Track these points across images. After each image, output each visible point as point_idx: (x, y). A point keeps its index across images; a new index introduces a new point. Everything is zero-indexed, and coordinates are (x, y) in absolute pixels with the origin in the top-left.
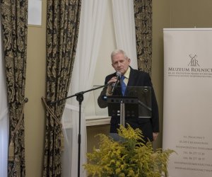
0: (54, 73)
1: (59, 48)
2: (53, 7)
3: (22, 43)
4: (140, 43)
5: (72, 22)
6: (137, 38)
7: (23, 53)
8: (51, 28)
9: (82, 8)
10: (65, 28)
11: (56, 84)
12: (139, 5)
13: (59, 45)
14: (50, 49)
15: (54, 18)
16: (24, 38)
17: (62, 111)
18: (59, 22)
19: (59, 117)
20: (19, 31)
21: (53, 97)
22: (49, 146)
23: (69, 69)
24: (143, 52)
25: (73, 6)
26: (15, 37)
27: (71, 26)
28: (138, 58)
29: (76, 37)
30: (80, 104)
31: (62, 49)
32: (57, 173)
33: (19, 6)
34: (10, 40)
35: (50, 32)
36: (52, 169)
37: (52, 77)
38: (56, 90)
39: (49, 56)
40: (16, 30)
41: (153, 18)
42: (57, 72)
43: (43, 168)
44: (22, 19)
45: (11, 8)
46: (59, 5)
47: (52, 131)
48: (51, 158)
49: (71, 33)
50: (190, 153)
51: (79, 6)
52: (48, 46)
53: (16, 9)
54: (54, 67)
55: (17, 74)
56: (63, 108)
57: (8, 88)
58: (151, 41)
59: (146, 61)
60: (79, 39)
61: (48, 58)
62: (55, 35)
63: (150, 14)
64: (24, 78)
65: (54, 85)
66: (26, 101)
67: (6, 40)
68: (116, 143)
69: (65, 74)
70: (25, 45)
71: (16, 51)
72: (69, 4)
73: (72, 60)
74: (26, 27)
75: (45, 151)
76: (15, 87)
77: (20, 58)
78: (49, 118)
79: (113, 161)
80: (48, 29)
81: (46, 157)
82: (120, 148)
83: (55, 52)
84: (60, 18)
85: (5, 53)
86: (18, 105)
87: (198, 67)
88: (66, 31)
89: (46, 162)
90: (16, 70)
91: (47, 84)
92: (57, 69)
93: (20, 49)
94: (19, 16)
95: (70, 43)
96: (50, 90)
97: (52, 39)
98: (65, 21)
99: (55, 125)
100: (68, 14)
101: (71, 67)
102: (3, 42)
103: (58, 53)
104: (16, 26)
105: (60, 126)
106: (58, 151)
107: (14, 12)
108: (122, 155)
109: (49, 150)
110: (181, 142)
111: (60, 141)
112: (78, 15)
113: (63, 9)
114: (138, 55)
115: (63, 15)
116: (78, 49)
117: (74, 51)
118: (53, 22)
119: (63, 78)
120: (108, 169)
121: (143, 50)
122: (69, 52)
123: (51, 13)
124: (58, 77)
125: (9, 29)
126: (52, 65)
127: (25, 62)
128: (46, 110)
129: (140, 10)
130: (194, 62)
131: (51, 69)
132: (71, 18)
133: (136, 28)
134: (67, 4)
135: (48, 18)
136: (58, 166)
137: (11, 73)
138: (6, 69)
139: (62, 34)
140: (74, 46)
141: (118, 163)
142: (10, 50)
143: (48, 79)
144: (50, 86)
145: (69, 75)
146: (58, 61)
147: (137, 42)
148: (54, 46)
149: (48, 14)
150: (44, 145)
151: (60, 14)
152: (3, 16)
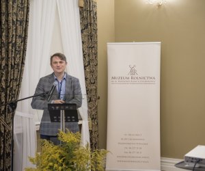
0: (4, 84)
4: (86, 56)
5: (20, 36)
6: (84, 52)
9: (29, 24)
10: (14, 42)
11: (6, 93)
12: (85, 22)
13: (8, 58)
15: (1, 32)
18: (7, 37)
19: (10, 123)
24: (89, 64)
25: (21, 22)
27: (19, 41)
28: (85, 69)
29: (24, 50)
31: (11, 62)
37: (2, 87)
38: (6, 99)
41: (98, 34)
42: (6, 83)
46: (7, 21)
47: (3, 136)
48: (2, 161)
49: (19, 47)
50: (130, 148)
51: (27, 21)
54: (4, 78)
56: (13, 115)
58: (96, 54)
59: (92, 72)
60: (27, 52)
62: (3, 49)
63: (96, 30)
65: (3, 95)
69: (15, 84)
72: (17, 20)
73: (21, 72)
83: (4, 64)
84: (8, 32)
87: (136, 76)
88: (14, 45)
92: (6, 81)
95: (18, 56)
97: (1, 52)
98: (13, 36)
99: (5, 131)
100: (16, 29)
101: (21, 78)
103: (7, 65)
108: (61, 158)
110: (122, 139)
112: (26, 30)
113: (11, 24)
114: (85, 67)
115: (11, 30)
116: (26, 62)
117: (23, 63)
119: (12, 88)
121: (89, 62)
122: (18, 65)
124: (7, 87)
126: (2, 77)
129: (86, 26)
130: (133, 71)
131: (1, 80)
132: (19, 33)
133: (83, 42)
134: (15, 20)
139: (10, 48)
140: (23, 59)
141: (56, 166)
145: (19, 85)
146: (7, 73)
147: (84, 55)
148: (2, 59)
151: (8, 29)
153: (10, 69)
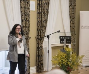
0: (40, 28)
1: (41, 19)
2: (39, 4)
3: (28, 17)
5: (46, 9)
6: (70, 15)
7: (29, 21)
8: (39, 12)
10: (44, 11)
12: (71, 3)
13: (42, 18)
14: (38, 19)
15: (40, 8)
16: (29, 15)
17: (43, 42)
18: (42, 9)
19: (42, 44)
20: (27, 13)
22: (38, 53)
23: (45, 27)
24: (72, 20)
25: (47, 3)
26: (26, 15)
27: (46, 11)
28: (70, 22)
29: (48, 15)
30: (48, 39)
31: (43, 19)
33: (27, 4)
34: (24, 16)
35: (38, 13)
36: (39, 62)
37: (39, 29)
38: (41, 34)
39: (38, 22)
41: (76, 7)
43: (36, 61)
44: (28, 8)
45: (24, 4)
46: (42, 3)
47: (39, 49)
48: (39, 58)
49: (46, 14)
51: (49, 3)
52: (38, 18)
53: (26, 4)
54: (40, 26)
55: (26, 28)
58: (75, 16)
59: (73, 24)
61: (37, 22)
62: (40, 14)
63: (75, 6)
64: (29, 30)
65: (40, 32)
66: (30, 38)
67: (22, 16)
68: (63, 53)
69: (44, 28)
70: (29, 18)
71: (26, 20)
73: (46, 23)
74: (29, 11)
75: (37, 55)
76: (26, 33)
77: (27, 22)
78: (38, 44)
79: (62, 59)
80: (37, 12)
81: (37, 58)
82: (65, 55)
83: (40, 20)
84: (42, 8)
85: (22, 21)
86: (27, 39)
88: (44, 13)
89: (37, 59)
90: (26, 27)
91: (37, 32)
92: (41, 27)
93: (28, 20)
94: (27, 7)
95: (45, 17)
96: (39, 34)
97: (39, 15)
98: (44, 9)
99: (40, 46)
100: (45, 6)
101: (46, 26)
102: (21, 17)
103: (41, 21)
104: (26, 11)
105: (42, 47)
106: (42, 55)
107: (25, 6)
109: (38, 55)
111: (42, 52)
112: (48, 7)
114: (70, 21)
117: (47, 20)
118: (39, 9)
119: (43, 30)
120: (60, 62)
121: (72, 19)
122: (45, 20)
123: (39, 6)
124: (41, 29)
125: (23, 12)
126: (39, 25)
127: (29, 24)
128: (37, 41)
129: (71, 5)
131: (39, 27)
132: (46, 8)
133: (70, 11)
134: (44, 3)
135: (37, 8)
136: (42, 60)
137: (24, 28)
139: (43, 14)
140: (47, 18)
141: (64, 60)
142: (24, 20)
143: (38, 30)
144: (39, 33)
145: (45, 29)
146: (41, 24)
147: (70, 17)
148: (40, 18)
149: (37, 6)
151: (42, 6)
152: (21, 7)
153: (42, 22)
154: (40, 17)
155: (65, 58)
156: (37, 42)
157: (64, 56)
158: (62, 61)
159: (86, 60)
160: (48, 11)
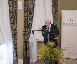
0: (26, 25)
1: (28, 17)
2: (26, 4)
3: (16, 15)
4: (54, 15)
5: (32, 8)
6: (53, 14)
7: (16, 19)
8: (25, 11)
9: (35, 4)
10: (30, 10)
11: (27, 28)
13: (28, 16)
14: (25, 17)
15: (26, 7)
16: (16, 14)
17: (29, 37)
18: (28, 8)
19: (28, 39)
20: (15, 11)
21: (26, 32)
22: (25, 47)
23: (31, 24)
24: (55, 18)
25: (32, 3)
26: (14, 13)
27: (32, 10)
28: (53, 20)
29: (33, 13)
32: (28, 55)
33: (15, 3)
34: (12, 14)
35: (25, 12)
36: (26, 55)
37: (26, 26)
40: (14, 11)
42: (27, 25)
43: (24, 54)
44: (16, 8)
45: (12, 4)
46: (28, 3)
47: (26, 43)
48: (26, 51)
50: (70, 49)
51: (34, 3)
52: (24, 16)
53: (14, 4)
54: (27, 23)
55: (14, 25)
56: (29, 36)
57: (12, 30)
58: (57, 14)
59: (56, 21)
60: (34, 14)
61: (24, 20)
62: (27, 13)
63: (57, 6)
64: (17, 27)
65: (26, 29)
66: (18, 34)
67: (11, 14)
68: (47, 47)
70: (17, 16)
71: (14, 18)
72: (31, 3)
73: (32, 21)
74: (17, 10)
76: (14, 29)
77: (15, 20)
78: (25, 39)
79: (46, 52)
81: (24, 51)
83: (27, 18)
85: (11, 19)
86: (15, 35)
87: (73, 23)
88: (30, 11)
89: (24, 52)
91: (24, 28)
93: (15, 17)
94: (15, 6)
95: (31, 15)
96: (25, 30)
97: (26, 14)
98: (30, 8)
99: (27, 41)
100: (31, 6)
101: (32, 23)
103: (28, 18)
104: (14, 10)
106: (28, 49)
107: (13, 5)
108: (49, 51)
109: (25, 49)
110: (67, 46)
111: (28, 46)
112: (34, 6)
113: (29, 4)
114: (53, 19)
117: (33, 18)
118: (26, 8)
119: (29, 26)
120: (44, 55)
122: (31, 18)
123: (25, 6)
124: (28, 26)
125: (12, 11)
126: (26, 22)
127: (17, 21)
128: (24, 36)
129: (54, 4)
130: (71, 21)
131: (25, 24)
133: (53, 10)
134: (30, 3)
135: (24, 7)
136: (28, 53)
137: (13, 25)
138: (11, 24)
139: (29, 12)
140: (33, 16)
141: (47, 53)
142: (12, 18)
143: (24, 27)
144: (25, 29)
145: (31, 25)
146: (28, 21)
147: (53, 15)
149: (24, 6)
150: (24, 47)
151: (28, 6)
152: (10, 7)
153: (28, 20)
154: (27, 15)
155: (48, 51)
156: (24, 38)
157: (48, 50)
158: (46, 54)
159: (67, 53)
160: (33, 10)
